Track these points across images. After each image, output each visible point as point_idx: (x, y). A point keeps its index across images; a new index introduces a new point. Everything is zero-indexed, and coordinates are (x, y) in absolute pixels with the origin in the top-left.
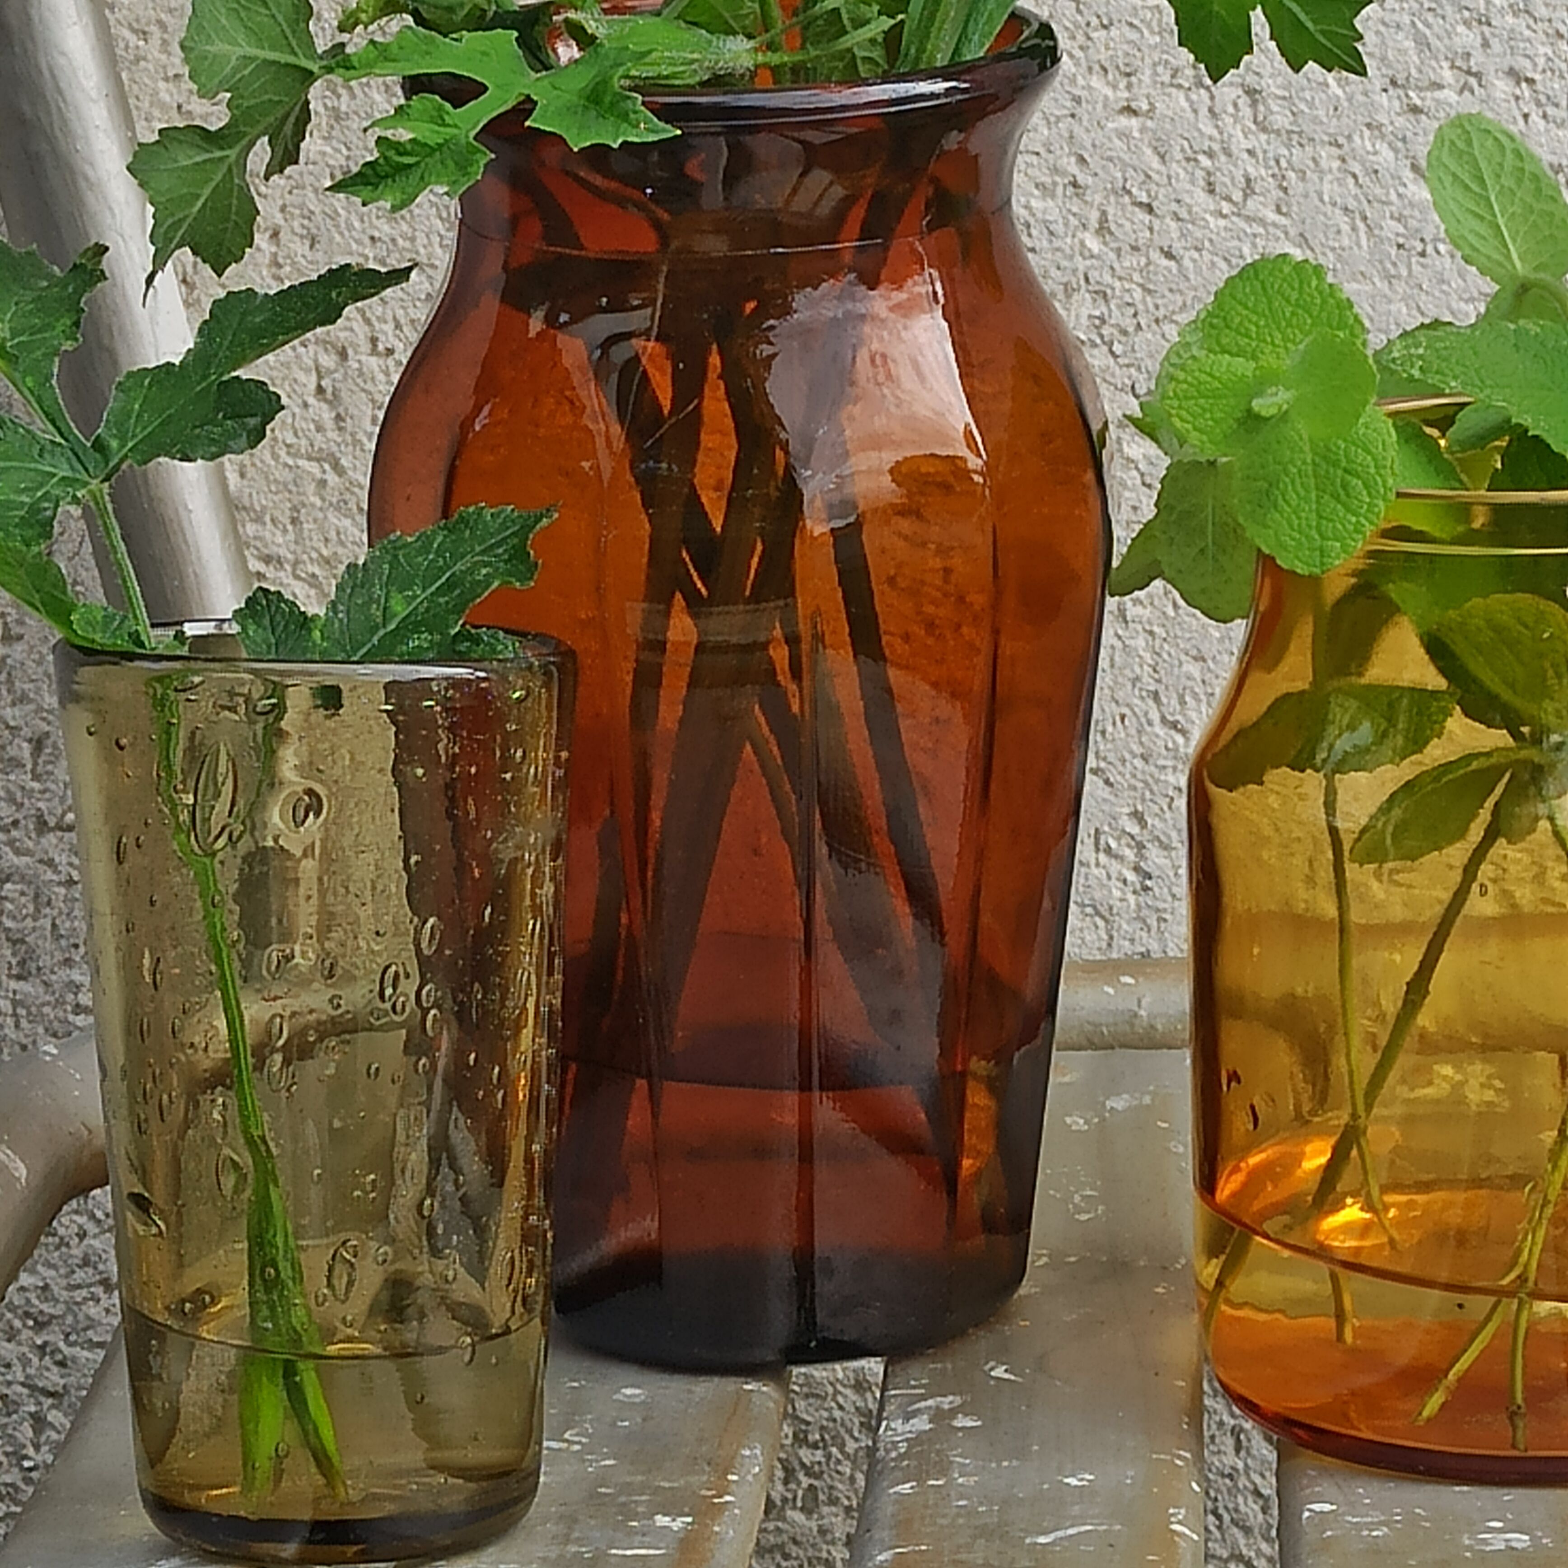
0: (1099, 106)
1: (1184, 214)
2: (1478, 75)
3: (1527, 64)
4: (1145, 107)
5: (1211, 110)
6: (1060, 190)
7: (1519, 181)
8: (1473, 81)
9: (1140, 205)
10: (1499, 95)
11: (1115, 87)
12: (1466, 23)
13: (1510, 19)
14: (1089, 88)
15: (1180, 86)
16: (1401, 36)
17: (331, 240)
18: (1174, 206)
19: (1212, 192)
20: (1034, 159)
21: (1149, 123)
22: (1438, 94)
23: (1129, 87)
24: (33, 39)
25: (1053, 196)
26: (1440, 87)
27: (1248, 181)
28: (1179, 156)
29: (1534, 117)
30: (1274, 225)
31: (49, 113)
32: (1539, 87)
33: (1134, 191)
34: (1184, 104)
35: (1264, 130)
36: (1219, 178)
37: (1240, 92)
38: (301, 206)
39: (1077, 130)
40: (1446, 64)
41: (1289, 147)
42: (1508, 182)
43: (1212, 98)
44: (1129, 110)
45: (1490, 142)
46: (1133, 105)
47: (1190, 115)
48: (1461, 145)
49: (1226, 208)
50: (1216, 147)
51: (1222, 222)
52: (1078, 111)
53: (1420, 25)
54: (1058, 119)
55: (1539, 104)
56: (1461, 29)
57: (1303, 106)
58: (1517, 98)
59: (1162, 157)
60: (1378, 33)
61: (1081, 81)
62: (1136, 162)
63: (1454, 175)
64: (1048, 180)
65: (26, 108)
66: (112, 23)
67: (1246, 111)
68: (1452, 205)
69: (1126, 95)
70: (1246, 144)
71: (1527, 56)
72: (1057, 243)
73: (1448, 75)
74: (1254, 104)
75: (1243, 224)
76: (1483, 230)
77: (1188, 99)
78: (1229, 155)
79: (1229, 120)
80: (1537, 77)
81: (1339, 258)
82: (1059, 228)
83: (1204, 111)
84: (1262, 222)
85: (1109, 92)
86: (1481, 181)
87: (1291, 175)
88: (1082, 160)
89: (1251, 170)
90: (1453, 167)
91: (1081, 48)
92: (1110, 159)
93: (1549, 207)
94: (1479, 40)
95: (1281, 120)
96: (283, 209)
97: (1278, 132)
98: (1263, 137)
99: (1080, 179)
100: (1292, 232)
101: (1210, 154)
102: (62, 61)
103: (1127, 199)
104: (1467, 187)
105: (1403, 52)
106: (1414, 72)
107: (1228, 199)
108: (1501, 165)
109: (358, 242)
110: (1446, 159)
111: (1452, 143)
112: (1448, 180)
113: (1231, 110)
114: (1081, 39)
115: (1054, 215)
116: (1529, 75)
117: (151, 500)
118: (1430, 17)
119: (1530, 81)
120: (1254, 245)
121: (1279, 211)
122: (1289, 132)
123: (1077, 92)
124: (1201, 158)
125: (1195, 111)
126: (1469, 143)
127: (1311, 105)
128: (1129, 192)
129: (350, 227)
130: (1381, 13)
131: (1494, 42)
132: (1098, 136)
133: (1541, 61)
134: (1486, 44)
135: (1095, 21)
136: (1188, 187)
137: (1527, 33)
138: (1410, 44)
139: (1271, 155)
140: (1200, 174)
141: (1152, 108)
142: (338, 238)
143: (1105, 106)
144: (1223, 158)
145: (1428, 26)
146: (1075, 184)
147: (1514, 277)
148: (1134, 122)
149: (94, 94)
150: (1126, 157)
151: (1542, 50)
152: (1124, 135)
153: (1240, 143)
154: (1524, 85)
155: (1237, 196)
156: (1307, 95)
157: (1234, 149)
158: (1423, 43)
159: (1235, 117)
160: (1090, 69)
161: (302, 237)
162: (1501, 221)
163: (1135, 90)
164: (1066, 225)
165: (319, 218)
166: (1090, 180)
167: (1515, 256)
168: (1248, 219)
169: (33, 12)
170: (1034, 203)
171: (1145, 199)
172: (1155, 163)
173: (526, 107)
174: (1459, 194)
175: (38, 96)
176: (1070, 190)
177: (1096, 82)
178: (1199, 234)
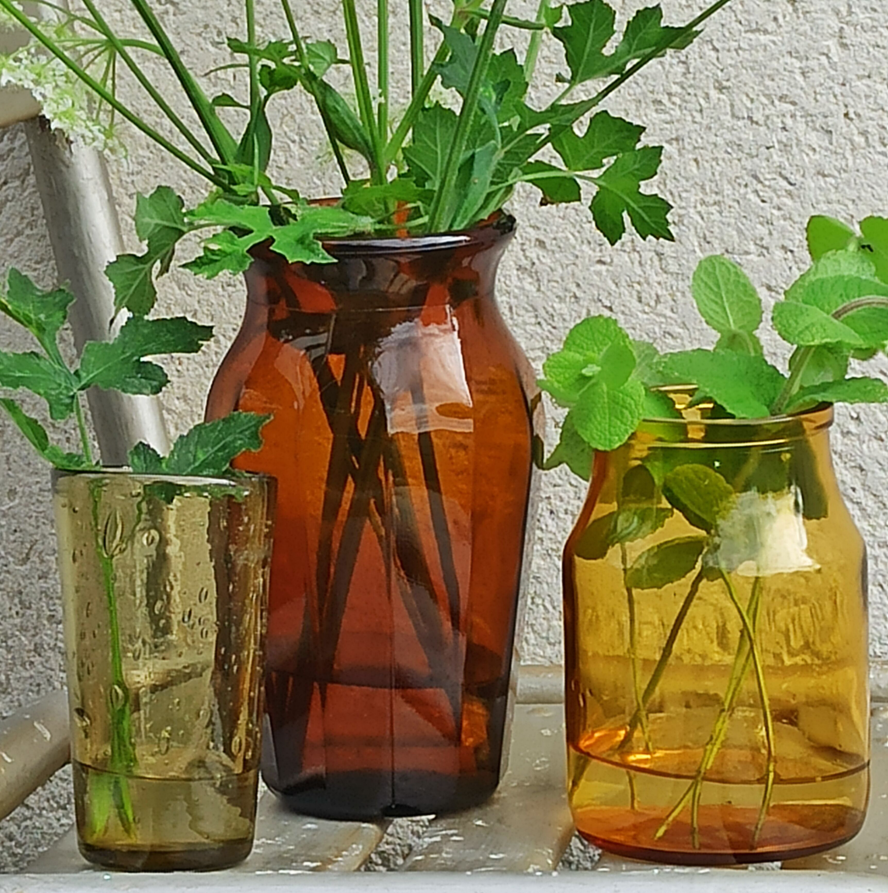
0: (587, 260)
1: (627, 312)
2: (767, 249)
3: (790, 243)
4: (609, 260)
5: (640, 262)
6: (568, 299)
7: (736, 287)
8: (765, 251)
9: (606, 307)
10: (776, 258)
11: (594, 251)
12: (761, 224)
13: (782, 222)
14: (582, 251)
15: (625, 251)
16: (730, 229)
17: (221, 317)
18: (622, 308)
19: (640, 301)
20: (555, 284)
21: (611, 268)
22: (749, 257)
23: (601, 251)
24: (79, 218)
25: (565, 302)
26: (747, 253)
27: (658, 296)
28: (624, 284)
29: (794, 269)
30: (670, 318)
31: (86, 253)
32: (796, 254)
33: (604, 300)
34: (627, 259)
35: (666, 272)
36: (643, 295)
37: (653, 254)
38: (208, 300)
39: (576, 271)
40: (752, 243)
41: (677, 281)
42: (731, 287)
43: (640, 256)
44: (601, 262)
45: (724, 269)
46: (603, 259)
47: (630, 264)
48: (710, 270)
49: (647, 309)
50: (642, 280)
51: (645, 316)
52: (577, 262)
53: (739, 224)
54: (567, 266)
55: (796, 262)
56: (759, 226)
57: (684, 262)
58: (785, 259)
59: (617, 284)
60: (719, 227)
61: (578, 247)
62: (604, 287)
63: (706, 283)
64: (561, 294)
65: (76, 251)
66: (120, 212)
67: (657, 263)
68: (703, 297)
69: (599, 254)
70: (656, 279)
71: (791, 240)
72: (566, 324)
73: (752, 248)
74: (661, 260)
75: (655, 317)
76: (718, 309)
77: (629, 257)
78: (648, 284)
79: (648, 267)
80: (795, 249)
81: (701, 334)
82: (567, 317)
83: (636, 264)
84: (665, 316)
85: (591, 252)
86: (719, 287)
87: (679, 294)
88: (578, 285)
89: (660, 293)
90: (705, 279)
91: (579, 232)
92: (592, 285)
93: (750, 299)
94: (767, 232)
95: (673, 268)
96: (199, 302)
97: (672, 274)
98: (665, 276)
99: (578, 294)
100: (679, 321)
101: (639, 283)
102: (93, 229)
103: (600, 304)
104: (711, 289)
105: (732, 237)
106: (736, 245)
107: (649, 305)
108: (729, 279)
109: (235, 318)
110: (702, 276)
111: (706, 269)
112: (702, 285)
113: (649, 262)
114: (578, 228)
115: (565, 311)
116: (791, 248)
117: (129, 436)
118: (744, 220)
119: (792, 251)
120: (660, 328)
121: (672, 310)
122: (678, 274)
123: (577, 253)
124: (635, 285)
125: (632, 263)
126: (714, 268)
127: (688, 261)
128: (600, 301)
129: (230, 311)
130: (720, 218)
131: (774, 233)
132: (587, 274)
133: (797, 242)
134: (770, 234)
135: (585, 220)
136: (629, 298)
137: (790, 229)
138: (734, 233)
139: (668, 284)
140: (635, 293)
141: (612, 261)
142: (224, 316)
143: (590, 260)
144: (645, 285)
145: (743, 224)
146: (576, 297)
147: (730, 331)
148: (603, 268)
149: (108, 245)
150: (599, 284)
151: (797, 237)
152: (599, 273)
153: (654, 279)
154: (789, 253)
155: (653, 303)
156: (685, 256)
157: (651, 281)
158: (740, 232)
159: (651, 266)
160: (582, 242)
161: (207, 316)
162: (726, 305)
163: (604, 252)
164: (571, 315)
165: (215, 306)
166: (582, 295)
167: (731, 321)
168: (658, 315)
169: (81, 207)
170: (555, 305)
171: (609, 305)
172: (614, 287)
173: (271, 240)
174: (708, 292)
175: (82, 246)
176: (573, 300)
177: (585, 247)
178: (634, 321)
